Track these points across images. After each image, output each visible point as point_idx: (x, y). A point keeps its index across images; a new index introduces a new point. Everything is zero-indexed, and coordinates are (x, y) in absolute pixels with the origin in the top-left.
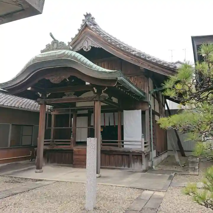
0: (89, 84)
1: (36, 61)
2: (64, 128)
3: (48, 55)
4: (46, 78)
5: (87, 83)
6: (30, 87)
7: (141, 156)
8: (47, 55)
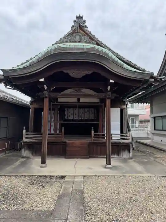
0: (113, 82)
1: (59, 50)
2: (71, 122)
3: (75, 47)
4: (64, 71)
5: (112, 81)
6: (43, 79)
7: (129, 146)
8: (73, 47)
